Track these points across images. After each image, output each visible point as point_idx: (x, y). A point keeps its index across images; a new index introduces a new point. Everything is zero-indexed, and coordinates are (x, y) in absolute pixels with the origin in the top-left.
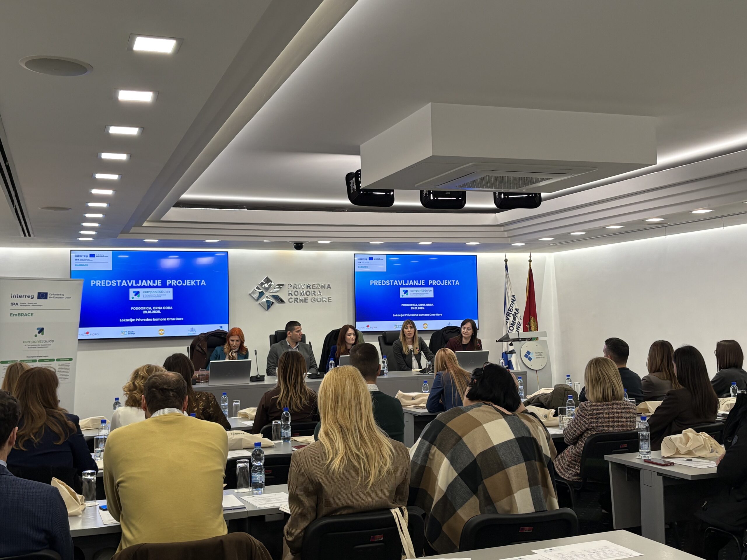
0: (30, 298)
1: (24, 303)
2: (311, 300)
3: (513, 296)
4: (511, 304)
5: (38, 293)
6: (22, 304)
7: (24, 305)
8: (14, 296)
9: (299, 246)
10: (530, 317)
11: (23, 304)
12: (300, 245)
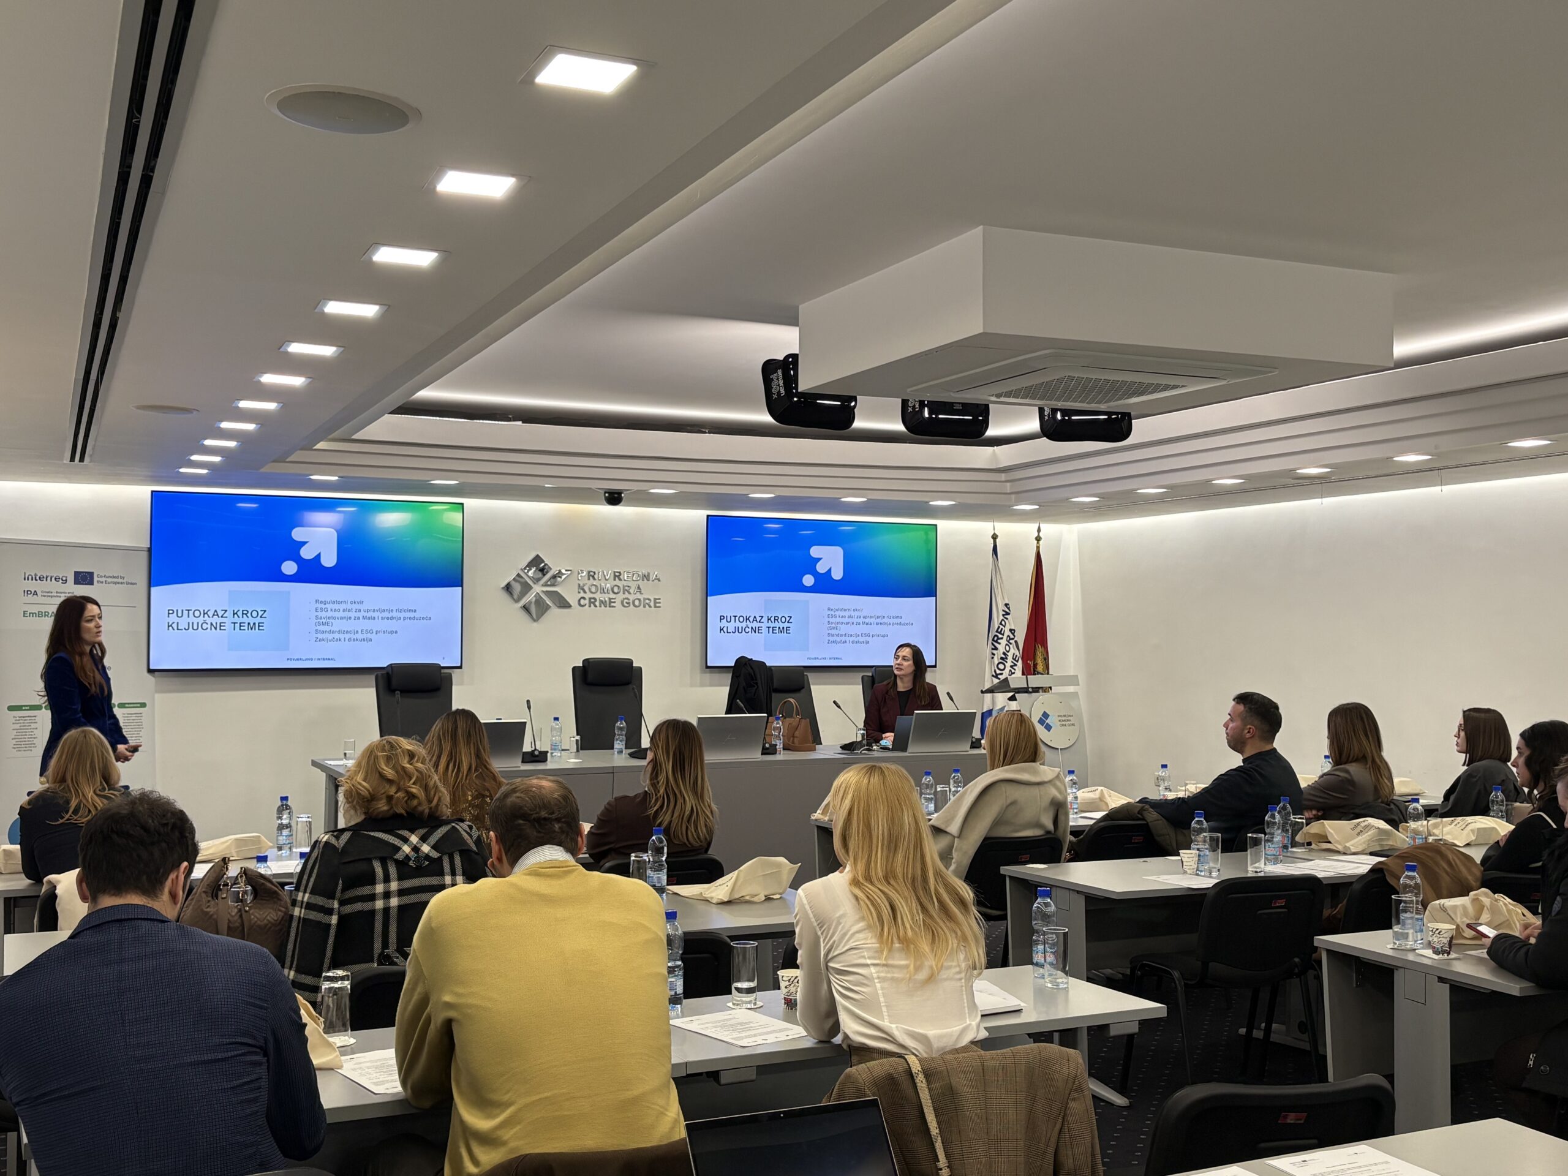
0: (61, 581)
1: (48, 592)
2: (622, 603)
3: (1006, 605)
4: (1003, 620)
5: (76, 573)
6: (45, 594)
7: (49, 596)
8: (30, 577)
9: (614, 498)
10: (1035, 646)
11: (47, 594)
12: (616, 495)
